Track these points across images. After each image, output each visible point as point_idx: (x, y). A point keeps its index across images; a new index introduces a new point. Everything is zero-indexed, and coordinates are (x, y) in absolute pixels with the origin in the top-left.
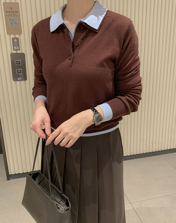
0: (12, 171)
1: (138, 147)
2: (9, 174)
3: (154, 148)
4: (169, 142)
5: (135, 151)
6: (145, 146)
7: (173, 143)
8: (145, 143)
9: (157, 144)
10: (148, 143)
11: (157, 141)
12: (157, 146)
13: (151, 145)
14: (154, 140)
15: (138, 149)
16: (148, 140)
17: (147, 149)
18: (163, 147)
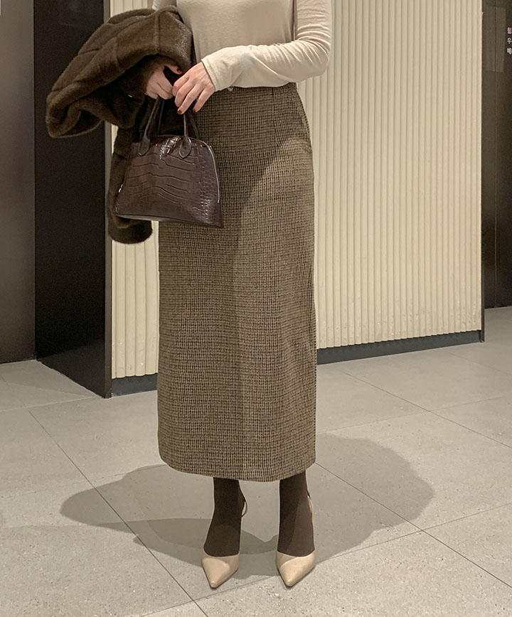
0: (118, 372)
1: (391, 320)
2: (113, 378)
3: (422, 327)
4: (452, 313)
5: (385, 331)
6: (404, 318)
7: (459, 317)
8: (404, 312)
9: (428, 315)
10: (410, 312)
11: (428, 307)
12: (428, 320)
13: (416, 318)
14: (423, 305)
15: (391, 326)
16: (410, 306)
17: (410, 328)
18: (441, 326)
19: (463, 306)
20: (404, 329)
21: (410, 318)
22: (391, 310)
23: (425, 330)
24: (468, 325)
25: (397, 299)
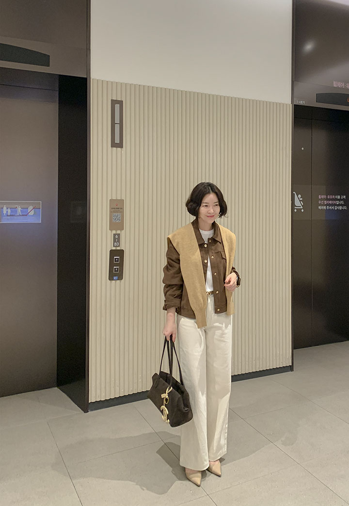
0: (92, 399)
1: (240, 364)
2: (89, 402)
3: (258, 366)
4: (274, 358)
7: (279, 360)
8: (247, 360)
9: (261, 361)
10: (250, 360)
11: (261, 356)
12: (261, 363)
13: (254, 362)
14: (258, 356)
15: (240, 367)
16: (251, 356)
18: (267, 366)
19: (281, 353)
20: (247, 368)
21: (250, 362)
22: (240, 360)
23: (259, 368)
24: (284, 363)
25: (243, 353)
